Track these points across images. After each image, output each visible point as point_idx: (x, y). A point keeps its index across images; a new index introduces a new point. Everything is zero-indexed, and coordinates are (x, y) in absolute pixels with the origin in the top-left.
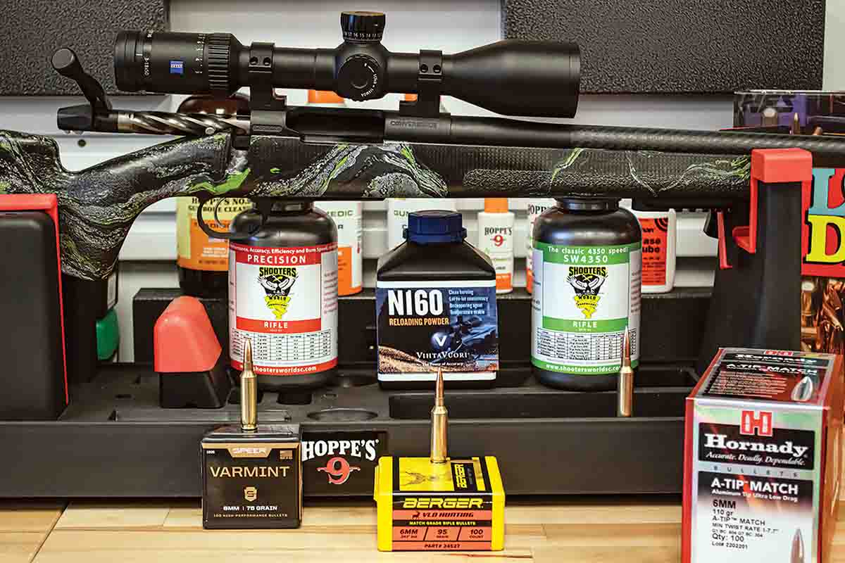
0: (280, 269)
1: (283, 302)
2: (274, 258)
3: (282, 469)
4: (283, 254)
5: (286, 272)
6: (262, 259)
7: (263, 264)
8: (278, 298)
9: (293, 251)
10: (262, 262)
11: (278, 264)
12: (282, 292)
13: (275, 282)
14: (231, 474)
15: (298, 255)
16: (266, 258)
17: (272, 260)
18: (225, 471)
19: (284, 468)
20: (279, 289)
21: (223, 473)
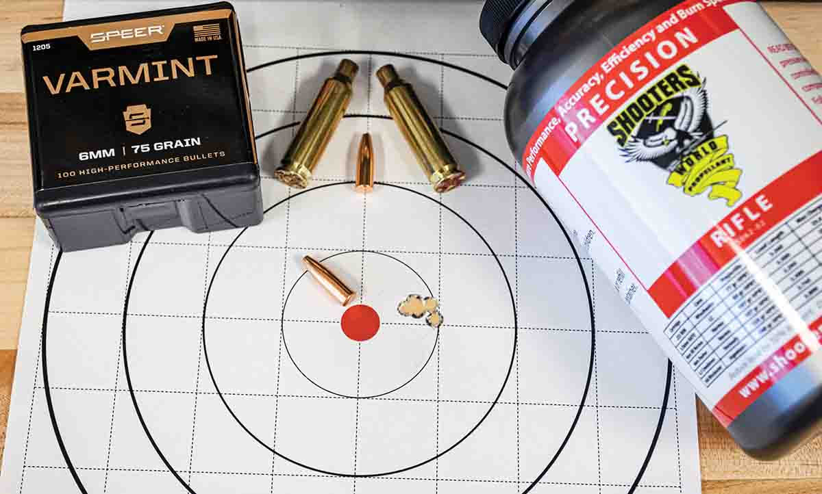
0: (652, 90)
1: (715, 156)
2: (619, 80)
3: (203, 61)
4: (633, 57)
5: (670, 89)
6: (597, 106)
7: (608, 113)
8: (698, 156)
9: (652, 34)
10: (601, 112)
11: (639, 85)
12: (696, 135)
13: (663, 128)
14: (90, 83)
15: (669, 34)
16: (604, 96)
17: (619, 86)
18: (77, 80)
19: (207, 59)
20: (682, 135)
21: (71, 85)
